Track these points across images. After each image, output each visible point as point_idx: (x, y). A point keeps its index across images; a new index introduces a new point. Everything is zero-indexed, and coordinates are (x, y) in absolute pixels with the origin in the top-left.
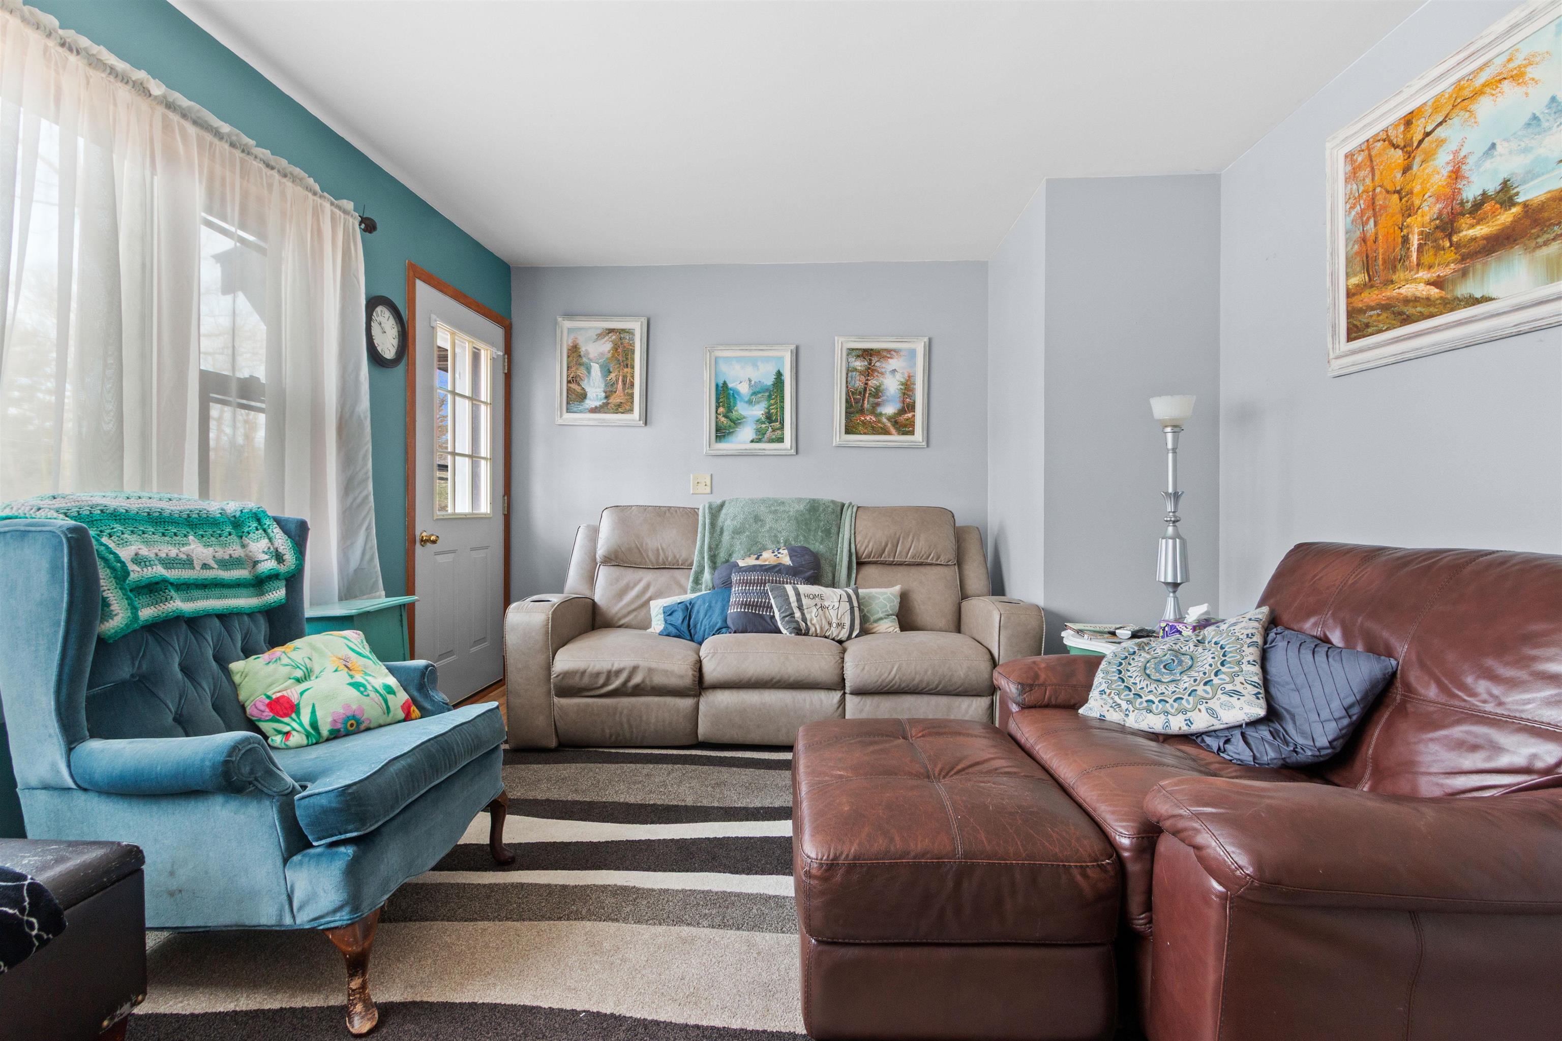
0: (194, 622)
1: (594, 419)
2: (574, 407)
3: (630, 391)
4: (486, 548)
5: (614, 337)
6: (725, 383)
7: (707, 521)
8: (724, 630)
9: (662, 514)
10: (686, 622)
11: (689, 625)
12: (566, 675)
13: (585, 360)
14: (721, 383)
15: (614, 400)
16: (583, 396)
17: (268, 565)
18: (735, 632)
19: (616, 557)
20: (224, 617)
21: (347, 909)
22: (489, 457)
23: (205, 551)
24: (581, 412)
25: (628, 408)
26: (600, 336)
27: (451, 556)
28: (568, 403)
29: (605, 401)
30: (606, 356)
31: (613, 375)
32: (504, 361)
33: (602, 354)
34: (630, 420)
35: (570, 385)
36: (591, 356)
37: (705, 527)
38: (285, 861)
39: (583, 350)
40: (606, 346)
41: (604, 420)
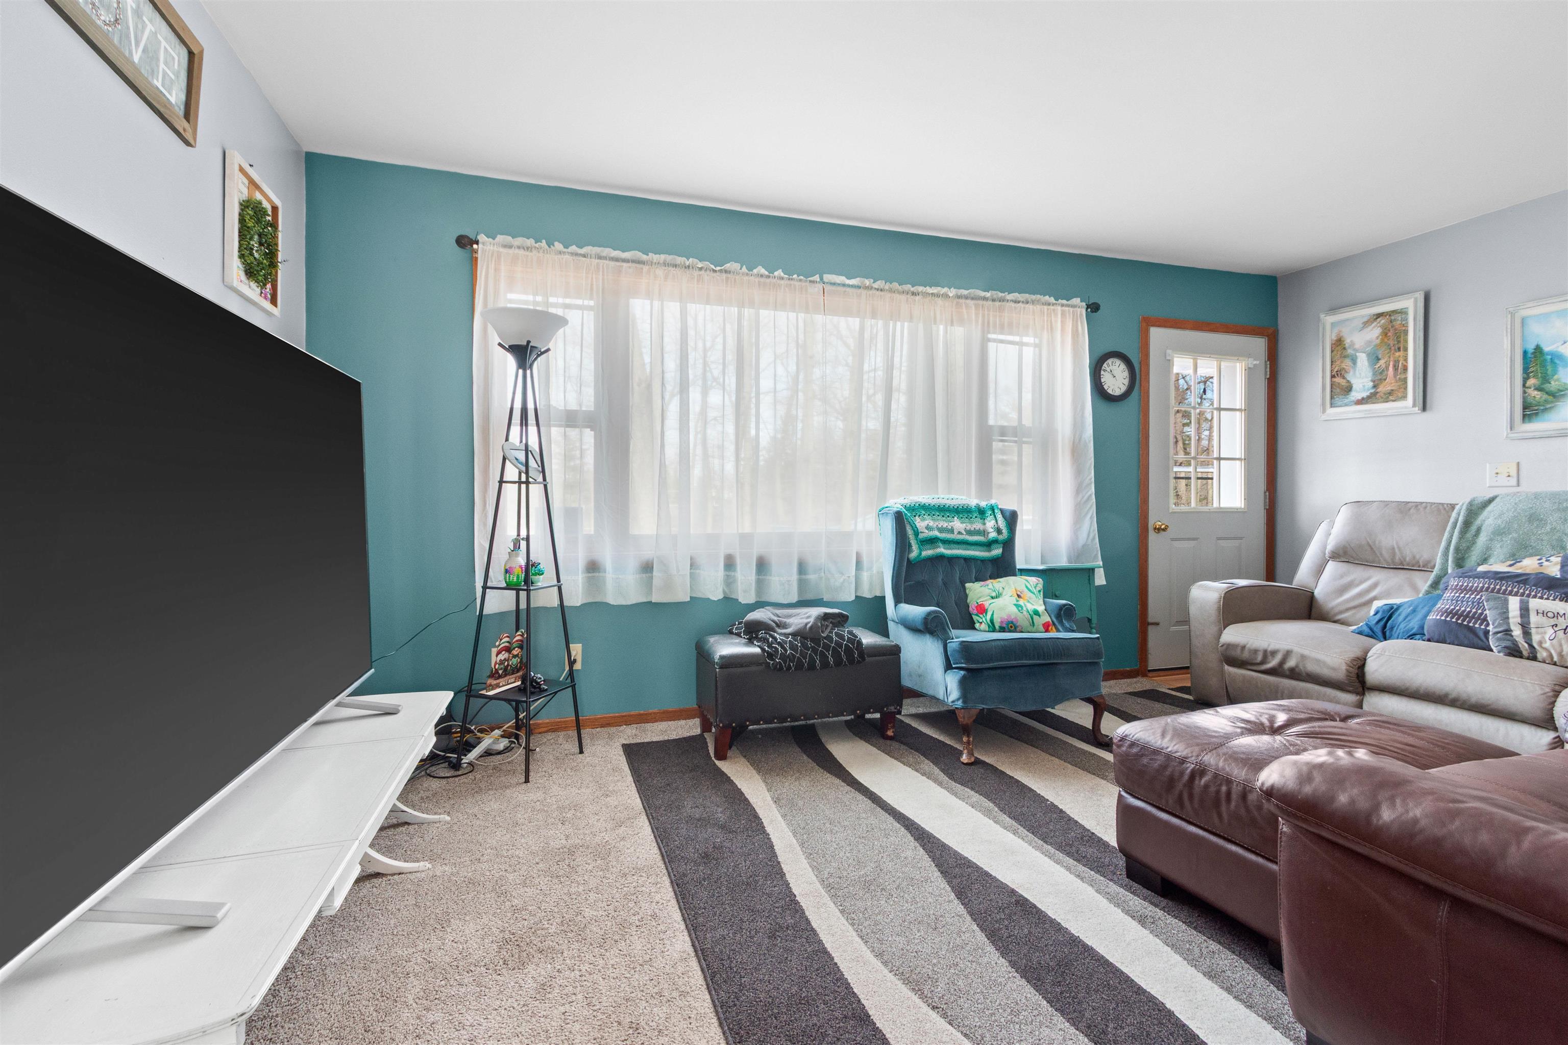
0: (951, 560)
1: (1359, 411)
2: (1337, 400)
3: (1403, 376)
4: (1241, 538)
5: (1383, 321)
6: (1538, 350)
7: (1461, 519)
8: (1418, 637)
9: (1405, 509)
10: (1382, 623)
11: (1385, 626)
12: (1229, 646)
13: (1350, 351)
14: (1531, 348)
15: (1383, 389)
16: (1349, 389)
17: (993, 535)
18: (1429, 640)
19: (1345, 553)
20: (967, 560)
21: (961, 700)
22: (1243, 457)
23: (961, 525)
24: (1346, 405)
25: (1400, 395)
26: (1366, 324)
27: (1192, 543)
28: (1332, 398)
29: (1373, 391)
30: (1374, 343)
31: (1382, 362)
32: (1266, 368)
33: (1370, 342)
34: (1402, 408)
35: (1334, 380)
36: (1357, 346)
37: (1456, 526)
38: (945, 672)
39: (1347, 342)
40: (1374, 333)
41: (1370, 410)
